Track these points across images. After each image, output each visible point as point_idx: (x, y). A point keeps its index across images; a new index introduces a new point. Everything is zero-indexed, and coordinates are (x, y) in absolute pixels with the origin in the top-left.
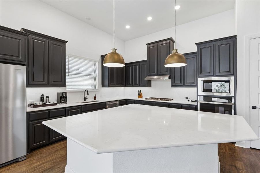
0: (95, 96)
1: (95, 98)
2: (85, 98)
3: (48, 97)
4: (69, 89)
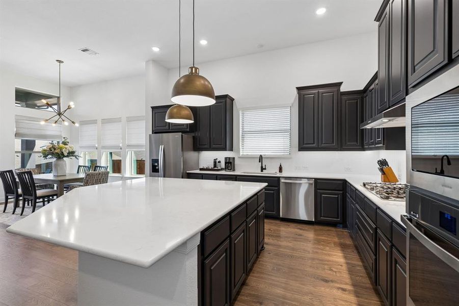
0: (281, 165)
1: (281, 170)
2: (262, 167)
3: (219, 162)
4: (245, 154)
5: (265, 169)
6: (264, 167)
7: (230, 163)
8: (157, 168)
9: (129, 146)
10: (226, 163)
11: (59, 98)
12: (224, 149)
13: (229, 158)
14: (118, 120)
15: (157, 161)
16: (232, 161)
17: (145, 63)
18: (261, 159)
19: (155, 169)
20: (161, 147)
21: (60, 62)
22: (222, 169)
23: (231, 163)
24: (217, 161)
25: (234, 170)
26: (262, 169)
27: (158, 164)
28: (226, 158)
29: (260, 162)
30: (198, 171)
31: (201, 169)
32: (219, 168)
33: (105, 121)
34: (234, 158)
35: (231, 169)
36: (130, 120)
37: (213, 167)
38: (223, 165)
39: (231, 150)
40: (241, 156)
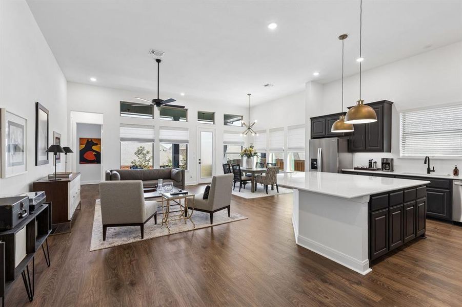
0: (456, 168)
1: (456, 173)
2: (429, 169)
3: (375, 163)
4: (406, 155)
5: (433, 171)
6: (432, 169)
7: (387, 164)
8: (315, 165)
9: (290, 149)
10: (383, 164)
11: (242, 116)
12: (382, 150)
13: (387, 159)
14: (281, 129)
15: (316, 160)
16: (390, 162)
17: (305, 84)
18: (427, 160)
19: (314, 167)
20: (319, 150)
21: (249, 95)
22: (378, 169)
23: (389, 164)
24: (373, 162)
25: (392, 171)
26: (429, 171)
27: (317, 163)
28: (383, 159)
29: (425, 163)
30: (353, 170)
31: (355, 169)
32: (375, 168)
33: (272, 131)
34: (392, 160)
35: (389, 170)
36: (291, 128)
37: (368, 167)
38: (379, 165)
39: (389, 151)
40: (401, 157)
